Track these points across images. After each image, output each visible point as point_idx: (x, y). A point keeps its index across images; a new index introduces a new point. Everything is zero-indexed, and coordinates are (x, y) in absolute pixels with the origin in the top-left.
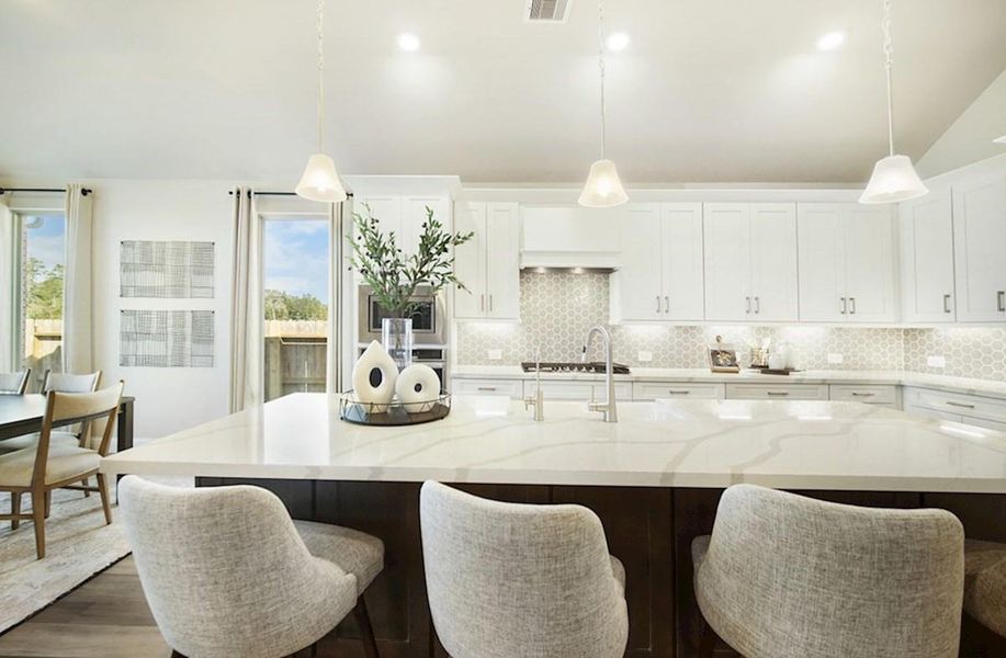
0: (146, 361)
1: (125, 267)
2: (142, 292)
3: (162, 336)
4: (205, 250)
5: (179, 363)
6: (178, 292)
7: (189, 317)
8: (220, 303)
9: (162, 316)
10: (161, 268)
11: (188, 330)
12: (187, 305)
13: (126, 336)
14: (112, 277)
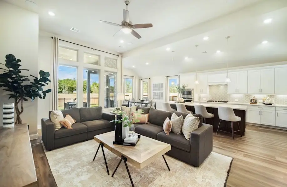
0: (155, 99)
1: (153, 87)
2: (156, 90)
3: (157, 96)
4: (162, 84)
5: (159, 99)
6: (159, 90)
7: (160, 93)
8: (164, 91)
9: (159, 93)
10: (157, 87)
11: (160, 95)
12: (160, 91)
13: (154, 96)
14: (152, 88)
